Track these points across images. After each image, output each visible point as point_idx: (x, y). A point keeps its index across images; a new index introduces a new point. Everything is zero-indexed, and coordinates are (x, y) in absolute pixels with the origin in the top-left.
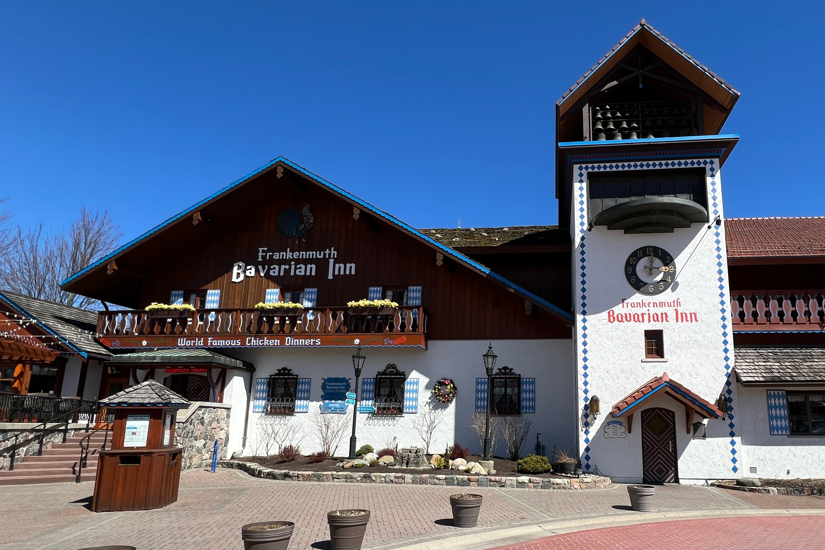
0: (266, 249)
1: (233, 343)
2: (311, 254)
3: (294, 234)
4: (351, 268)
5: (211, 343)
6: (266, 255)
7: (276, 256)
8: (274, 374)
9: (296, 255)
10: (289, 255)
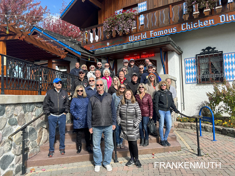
1: (170, 31)
5: (153, 35)
8: (199, 53)
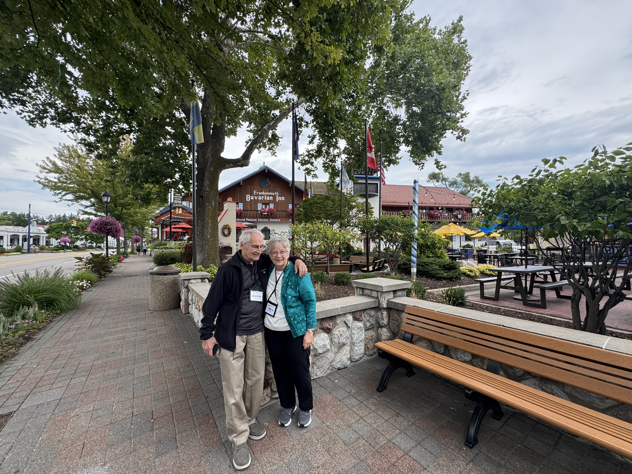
0: (256, 191)
2: (271, 193)
4: (283, 198)
7: (260, 193)
10: (264, 193)
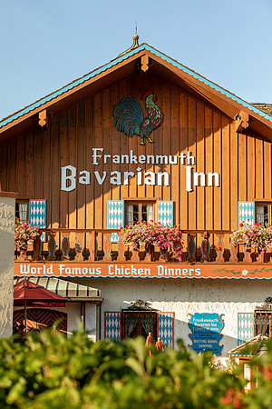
0: (102, 150)
1: (92, 272)
3: (137, 131)
5: (64, 271)
6: (103, 157)
7: (116, 160)
8: (126, 308)
9: (142, 158)
10: (133, 159)
